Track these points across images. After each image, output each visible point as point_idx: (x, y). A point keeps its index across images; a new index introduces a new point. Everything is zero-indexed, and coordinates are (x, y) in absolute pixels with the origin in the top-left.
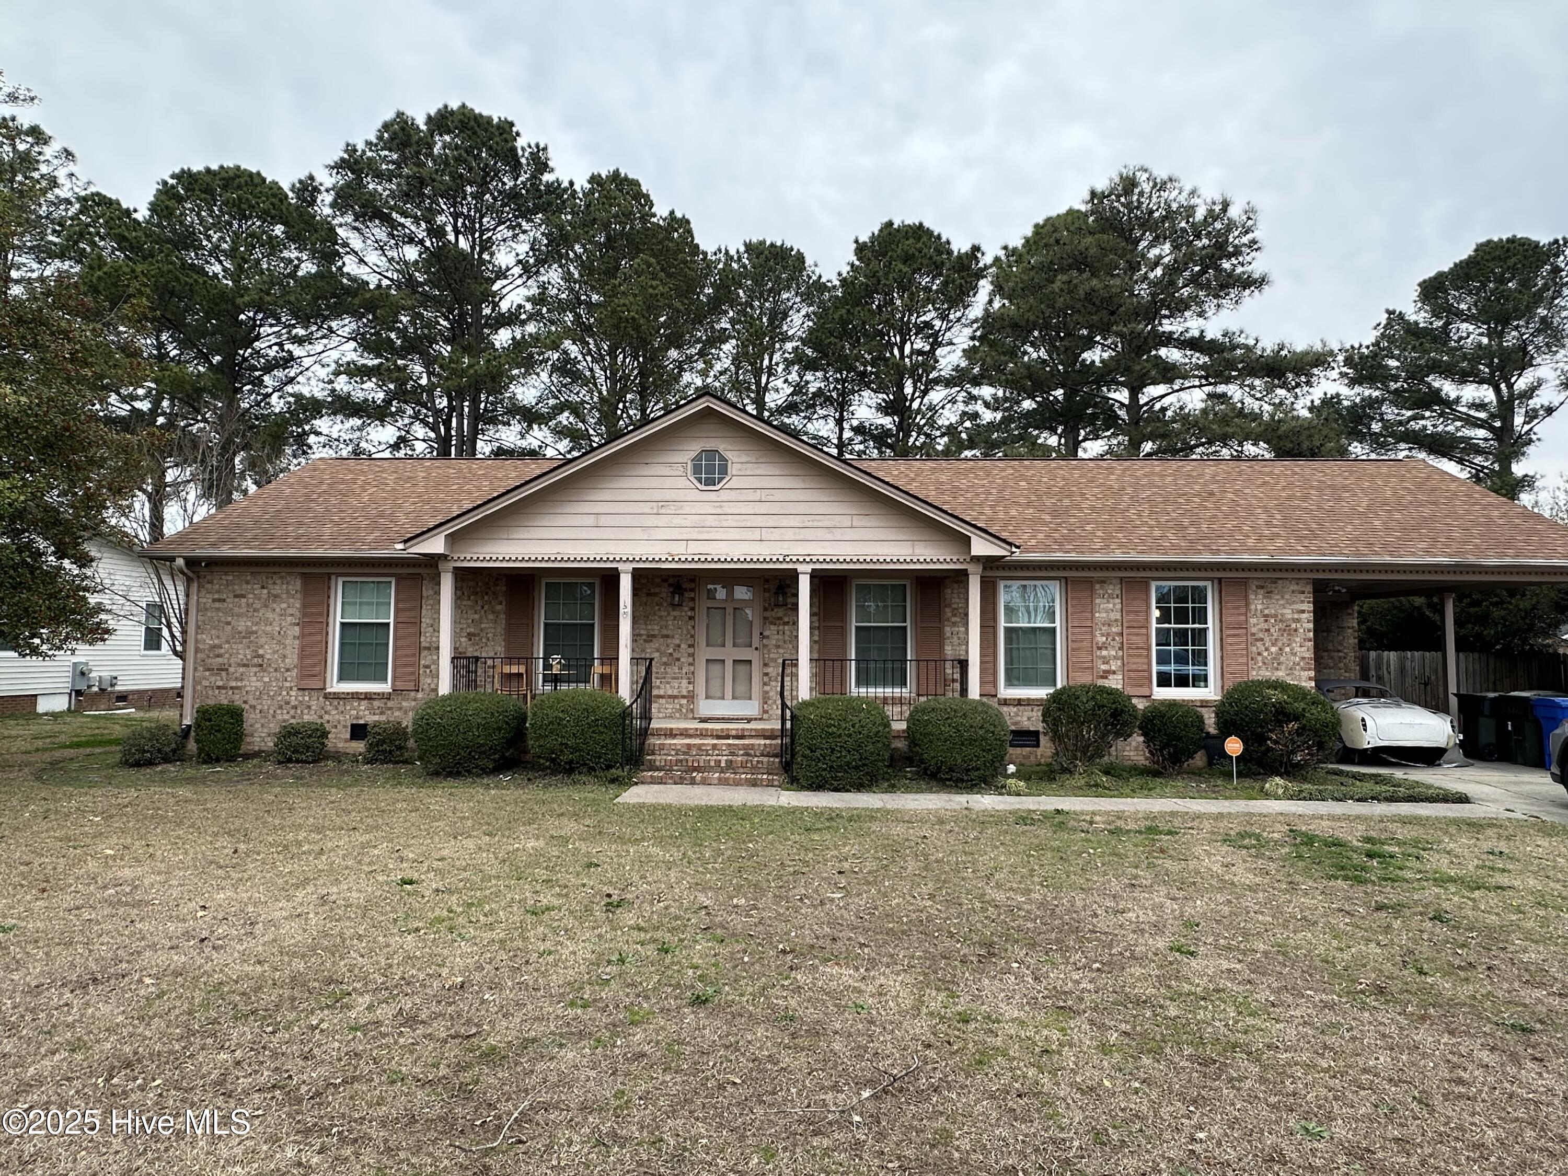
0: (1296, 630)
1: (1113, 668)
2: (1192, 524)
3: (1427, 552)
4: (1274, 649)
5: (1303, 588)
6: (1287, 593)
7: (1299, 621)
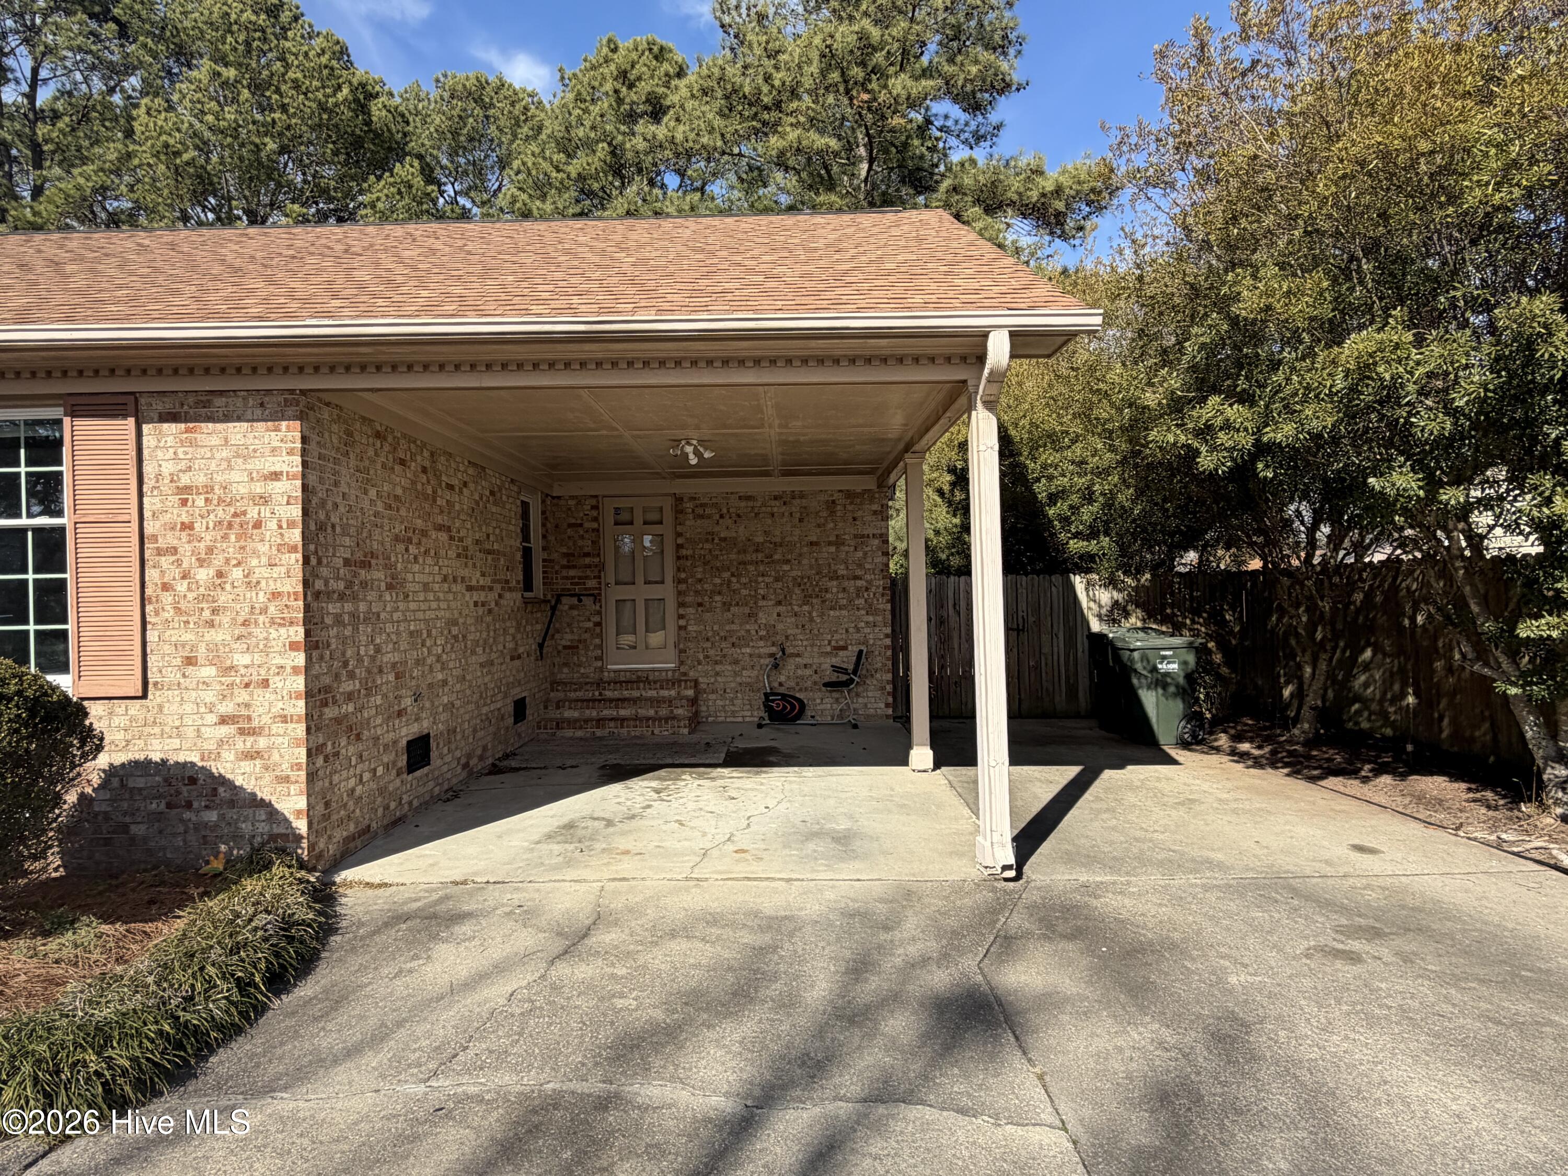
0: (258, 525)
4: (203, 575)
5: (277, 416)
6: (237, 431)
7: (264, 500)
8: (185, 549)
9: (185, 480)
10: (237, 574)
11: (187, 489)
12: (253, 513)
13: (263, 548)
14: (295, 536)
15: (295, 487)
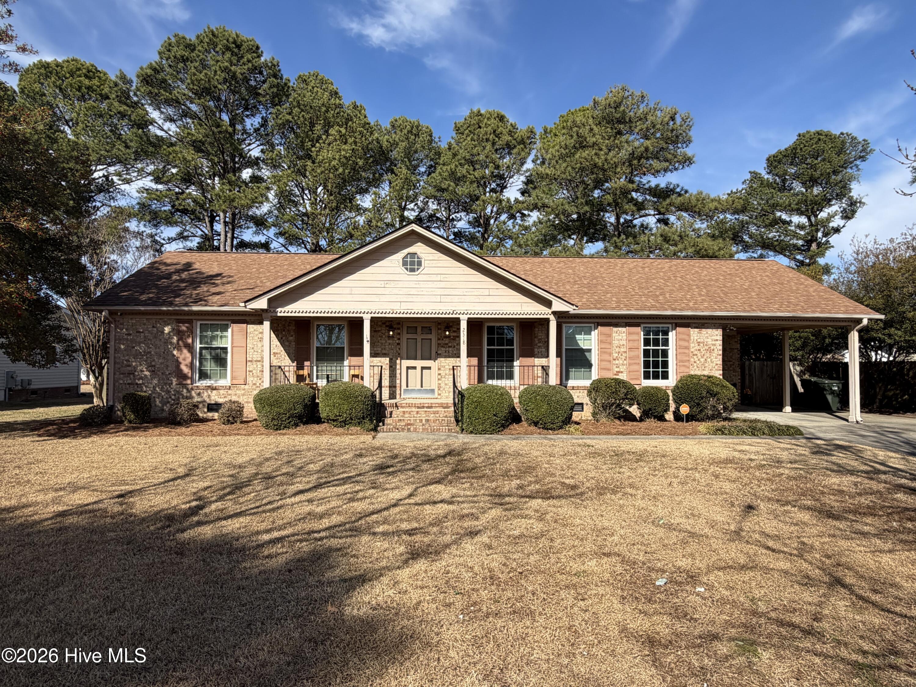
0: (713, 350)
1: (621, 370)
2: (661, 294)
3: (779, 310)
4: (702, 360)
5: (717, 328)
6: (709, 331)
7: (714, 345)
8: (699, 355)
9: (699, 340)
10: (709, 360)
11: (699, 342)
12: (712, 348)
13: (714, 355)
14: (721, 352)
15: (721, 343)
